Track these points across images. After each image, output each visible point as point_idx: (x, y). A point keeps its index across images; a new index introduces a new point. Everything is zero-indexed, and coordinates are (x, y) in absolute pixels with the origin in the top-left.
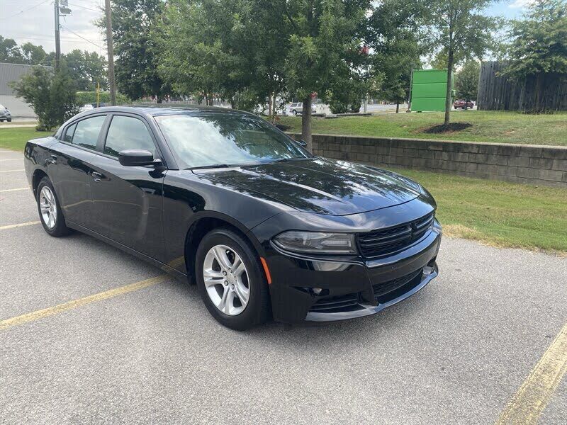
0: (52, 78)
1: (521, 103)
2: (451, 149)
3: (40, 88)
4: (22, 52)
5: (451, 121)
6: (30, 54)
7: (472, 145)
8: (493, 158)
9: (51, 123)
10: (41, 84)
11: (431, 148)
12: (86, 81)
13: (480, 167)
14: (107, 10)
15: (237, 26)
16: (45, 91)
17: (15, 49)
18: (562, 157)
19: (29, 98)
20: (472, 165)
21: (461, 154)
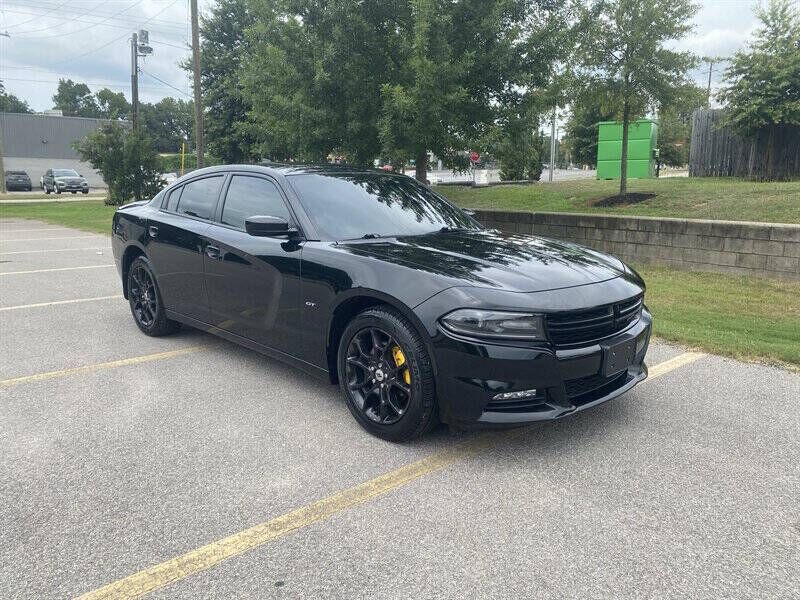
0: (128, 137)
1: (750, 167)
2: (605, 224)
3: (111, 149)
4: (97, 101)
5: (629, 190)
6: (107, 104)
7: (630, 220)
8: (655, 238)
9: (123, 195)
10: (113, 144)
11: (582, 224)
12: (180, 140)
13: (640, 248)
14: (195, 47)
15: (321, 75)
16: (118, 154)
17: (88, 98)
18: (736, 235)
19: (97, 163)
20: (630, 246)
21: (617, 232)
